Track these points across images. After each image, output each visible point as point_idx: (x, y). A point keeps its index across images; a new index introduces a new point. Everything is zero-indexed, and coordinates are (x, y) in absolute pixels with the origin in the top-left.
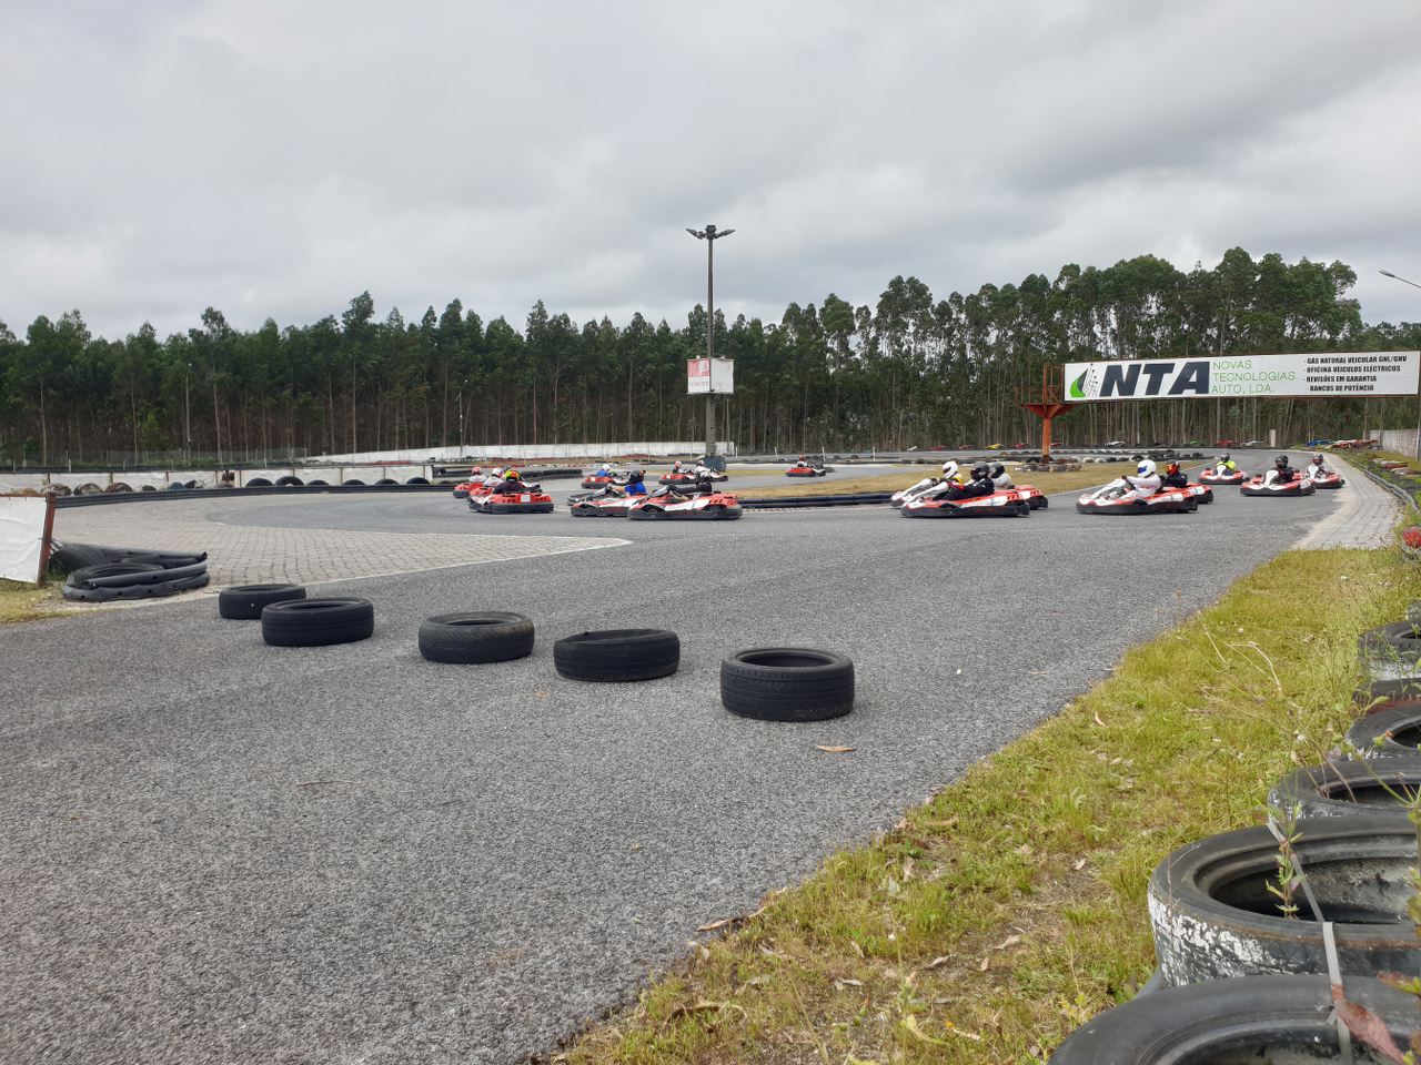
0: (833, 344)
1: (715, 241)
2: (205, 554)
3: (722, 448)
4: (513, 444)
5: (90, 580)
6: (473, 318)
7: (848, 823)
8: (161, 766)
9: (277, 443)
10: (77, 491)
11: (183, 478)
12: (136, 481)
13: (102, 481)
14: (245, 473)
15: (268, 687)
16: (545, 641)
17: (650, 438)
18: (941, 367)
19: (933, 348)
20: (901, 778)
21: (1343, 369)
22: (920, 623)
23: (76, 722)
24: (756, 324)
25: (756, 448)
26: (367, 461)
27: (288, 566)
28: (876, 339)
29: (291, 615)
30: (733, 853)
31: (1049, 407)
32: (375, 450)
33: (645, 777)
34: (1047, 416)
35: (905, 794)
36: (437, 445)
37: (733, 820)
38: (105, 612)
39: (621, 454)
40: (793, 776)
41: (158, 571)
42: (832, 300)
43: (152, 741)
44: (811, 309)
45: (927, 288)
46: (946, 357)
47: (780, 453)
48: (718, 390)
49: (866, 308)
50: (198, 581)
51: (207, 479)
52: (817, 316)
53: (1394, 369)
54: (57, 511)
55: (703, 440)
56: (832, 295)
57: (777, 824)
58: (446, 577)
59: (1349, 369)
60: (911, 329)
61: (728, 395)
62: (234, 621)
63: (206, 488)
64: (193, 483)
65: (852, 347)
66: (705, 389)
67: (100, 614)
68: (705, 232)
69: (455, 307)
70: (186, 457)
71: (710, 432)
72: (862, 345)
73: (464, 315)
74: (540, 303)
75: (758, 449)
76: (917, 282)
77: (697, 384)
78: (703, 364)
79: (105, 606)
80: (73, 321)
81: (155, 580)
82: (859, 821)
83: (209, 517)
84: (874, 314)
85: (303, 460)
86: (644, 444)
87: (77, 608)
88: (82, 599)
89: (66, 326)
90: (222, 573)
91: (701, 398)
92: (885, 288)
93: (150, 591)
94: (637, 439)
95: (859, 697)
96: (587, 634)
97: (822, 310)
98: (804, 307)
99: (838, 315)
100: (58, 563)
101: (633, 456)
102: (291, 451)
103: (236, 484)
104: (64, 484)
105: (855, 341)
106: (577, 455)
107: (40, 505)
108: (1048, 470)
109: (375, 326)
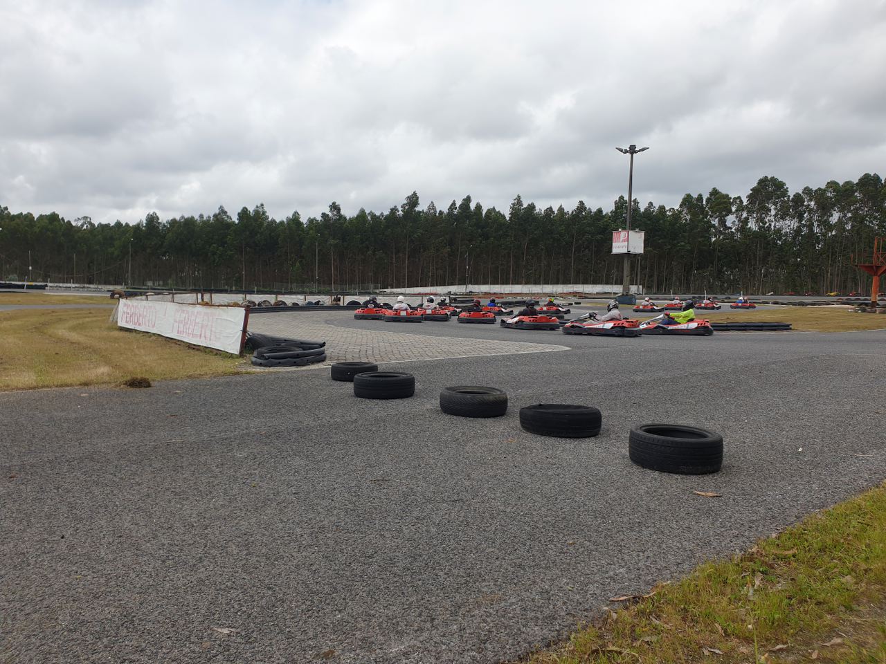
0: (715, 222)
1: (635, 155)
2: (325, 343)
3: (634, 289)
4: (498, 284)
5: (265, 355)
6: (479, 207)
7: (715, 544)
8: (298, 462)
9: (363, 281)
10: (259, 305)
11: (313, 299)
12: (289, 300)
13: (271, 299)
14: (345, 297)
15: (356, 421)
16: (514, 407)
17: (585, 282)
18: (794, 238)
19: (789, 225)
20: (754, 518)
22: (772, 414)
23: (256, 433)
24: (662, 208)
25: (658, 290)
26: (412, 293)
27: (368, 353)
28: (747, 219)
29: (370, 380)
30: (634, 554)
31: (878, 267)
32: (417, 286)
33: (577, 499)
34: (875, 274)
35: (757, 530)
36: (452, 284)
37: (635, 533)
38: (272, 372)
39: (565, 291)
40: (677, 509)
41: (300, 351)
42: (715, 192)
43: (294, 447)
44: (700, 198)
45: (784, 184)
46: (798, 232)
47: (674, 293)
48: (632, 251)
49: (739, 197)
50: (320, 358)
51: (326, 300)
52: (704, 203)
54: (250, 315)
55: (621, 284)
56: (714, 189)
57: (665, 539)
58: (456, 363)
60: (773, 212)
61: (639, 255)
62: (339, 382)
63: (325, 305)
64: (319, 301)
65: (729, 224)
66: (624, 251)
67: (270, 373)
68: (628, 150)
69: (468, 200)
70: (315, 288)
71: (626, 279)
72: (737, 223)
73: (473, 206)
74: (519, 197)
75: (659, 291)
76: (776, 179)
77: (618, 247)
78: (623, 234)
79: (272, 369)
80: (260, 210)
81: (298, 356)
82: (723, 544)
83: (327, 322)
84: (745, 203)
85: (378, 291)
86: (580, 286)
87: (258, 369)
88: (261, 365)
89: (257, 212)
90: (333, 354)
91: (621, 256)
92: (755, 184)
93: (295, 362)
94: (576, 283)
95: (725, 461)
96: (541, 405)
97: (708, 200)
98: (695, 196)
99: (720, 202)
100: (250, 344)
101: (573, 293)
102: (372, 286)
103: (341, 304)
104: (253, 300)
105: (731, 220)
106: (536, 292)
107: (241, 312)
108: (875, 312)
109: (420, 212)
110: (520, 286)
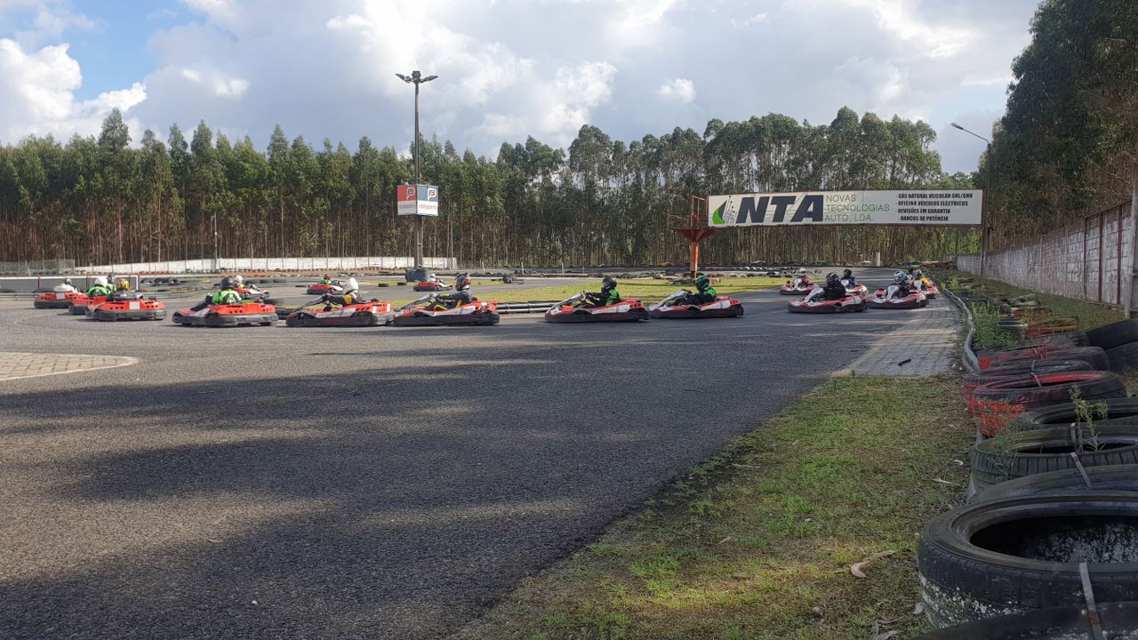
1: (420, 85)
4: (263, 257)
17: (384, 254)
21: (925, 203)
31: (696, 232)
32: (139, 262)
34: (694, 240)
36: (197, 257)
39: (359, 266)
48: (422, 213)
53: (965, 203)
55: (412, 255)
59: (930, 203)
66: (411, 212)
69: (204, 131)
71: (419, 249)
73: (214, 143)
74: (279, 130)
77: (404, 208)
78: (410, 189)
91: (409, 219)
94: (373, 254)
98: (513, 145)
101: (370, 268)
109: (130, 152)
110: (295, 260)
